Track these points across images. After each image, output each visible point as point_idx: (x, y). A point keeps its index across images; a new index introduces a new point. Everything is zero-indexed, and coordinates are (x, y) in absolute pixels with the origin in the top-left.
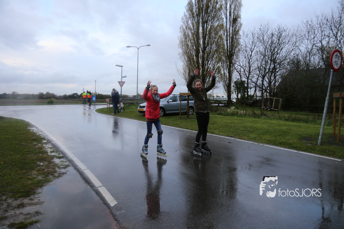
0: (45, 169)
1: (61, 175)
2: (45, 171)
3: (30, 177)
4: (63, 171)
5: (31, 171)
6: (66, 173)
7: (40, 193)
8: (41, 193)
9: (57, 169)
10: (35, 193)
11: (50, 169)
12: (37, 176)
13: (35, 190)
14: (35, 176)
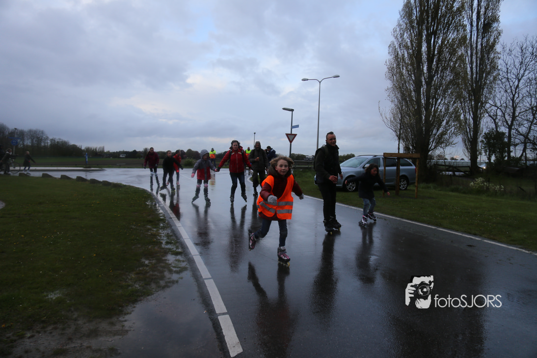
0: (149, 272)
1: (169, 284)
2: (148, 275)
3: (124, 283)
4: (175, 277)
5: (127, 273)
6: (177, 282)
7: (128, 314)
8: (131, 313)
9: (166, 274)
10: (121, 313)
11: (156, 273)
12: (133, 284)
13: (122, 307)
14: (130, 283)
